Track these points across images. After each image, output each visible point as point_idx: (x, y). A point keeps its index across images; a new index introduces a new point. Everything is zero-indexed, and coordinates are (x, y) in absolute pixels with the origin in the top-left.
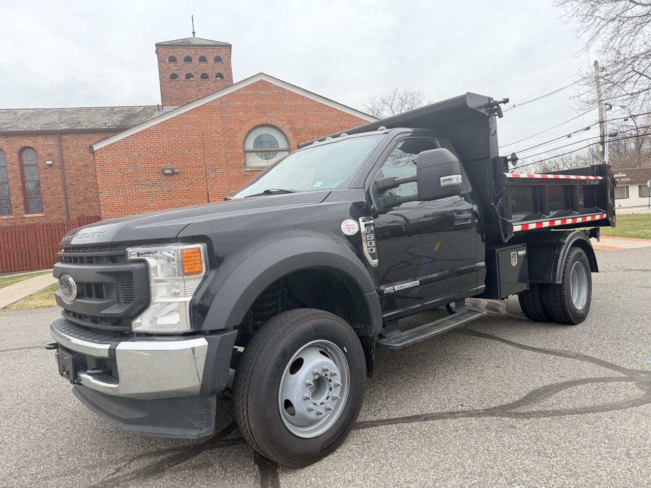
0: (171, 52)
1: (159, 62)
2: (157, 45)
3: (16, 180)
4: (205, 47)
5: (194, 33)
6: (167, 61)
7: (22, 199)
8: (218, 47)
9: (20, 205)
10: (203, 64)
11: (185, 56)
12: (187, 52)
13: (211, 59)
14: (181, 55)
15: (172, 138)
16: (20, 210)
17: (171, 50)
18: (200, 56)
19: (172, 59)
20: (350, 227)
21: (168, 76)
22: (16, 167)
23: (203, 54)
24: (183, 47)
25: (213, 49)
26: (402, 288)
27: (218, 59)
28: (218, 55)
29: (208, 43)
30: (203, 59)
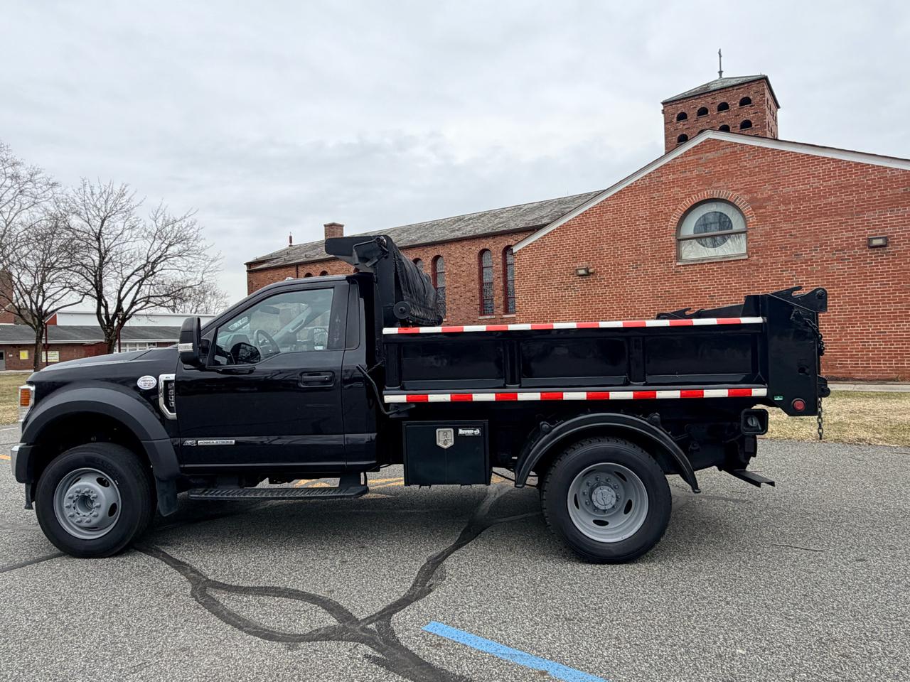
0: (681, 108)
1: (666, 123)
2: (664, 103)
3: (499, 280)
4: (727, 89)
5: (721, 72)
6: (675, 120)
7: (502, 299)
8: (746, 85)
9: (500, 305)
10: (723, 114)
11: (698, 109)
12: (701, 104)
13: (734, 104)
14: (691, 109)
15: (590, 232)
16: (500, 311)
17: (681, 105)
18: (718, 104)
19: (682, 117)
20: (146, 382)
21: (675, 139)
22: (500, 267)
23: (723, 100)
24: (698, 97)
25: (739, 89)
26: (209, 444)
27: (746, 102)
28: (745, 96)
29: (734, 82)
30: (723, 107)
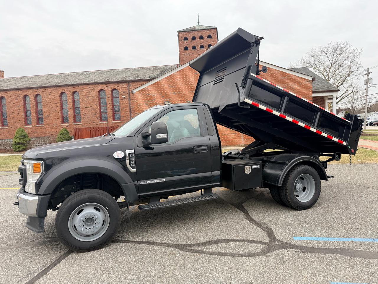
0: (185, 35)
1: (179, 41)
2: (178, 32)
3: (110, 105)
4: (203, 30)
5: (198, 23)
6: (183, 40)
7: (112, 114)
8: (210, 30)
9: (111, 117)
10: (201, 40)
11: (192, 36)
12: (193, 34)
13: (205, 37)
14: (190, 36)
15: (169, 86)
16: (111, 119)
17: (185, 34)
18: (200, 36)
19: (186, 39)
20: (119, 155)
21: (183, 48)
22: (110, 98)
23: (201, 34)
24: (192, 31)
25: (207, 31)
26: (153, 182)
27: (209, 36)
28: (209, 34)
29: (205, 28)
30: (201, 37)
